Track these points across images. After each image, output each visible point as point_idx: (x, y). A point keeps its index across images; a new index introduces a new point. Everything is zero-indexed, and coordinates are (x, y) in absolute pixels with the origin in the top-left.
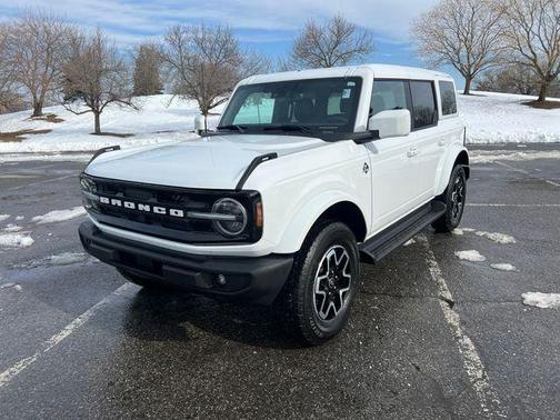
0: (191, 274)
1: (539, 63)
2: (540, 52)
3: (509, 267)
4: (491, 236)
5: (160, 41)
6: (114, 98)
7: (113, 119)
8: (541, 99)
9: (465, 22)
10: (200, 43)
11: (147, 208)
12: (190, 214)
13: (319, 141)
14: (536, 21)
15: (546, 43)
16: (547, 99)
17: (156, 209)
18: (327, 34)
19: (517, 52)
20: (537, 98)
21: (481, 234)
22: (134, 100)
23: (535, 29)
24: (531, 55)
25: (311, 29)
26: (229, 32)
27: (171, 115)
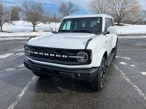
0: (70, 74)
1: (118, 15)
2: (118, 12)
3: (134, 66)
4: (125, 58)
5: (20, 5)
6: (6, 21)
7: (6, 27)
8: (118, 24)
9: (100, 4)
10: (32, 6)
11: (53, 55)
12: (69, 57)
13: (94, 35)
14: (117, 5)
15: (119, 10)
16: (120, 24)
17: (57, 56)
18: (67, 6)
19: (113, 12)
20: (117, 23)
21: (122, 57)
22: (13, 22)
23: (117, 6)
24: (116, 13)
25: (63, 4)
26: (40, 4)
27: (23, 27)
